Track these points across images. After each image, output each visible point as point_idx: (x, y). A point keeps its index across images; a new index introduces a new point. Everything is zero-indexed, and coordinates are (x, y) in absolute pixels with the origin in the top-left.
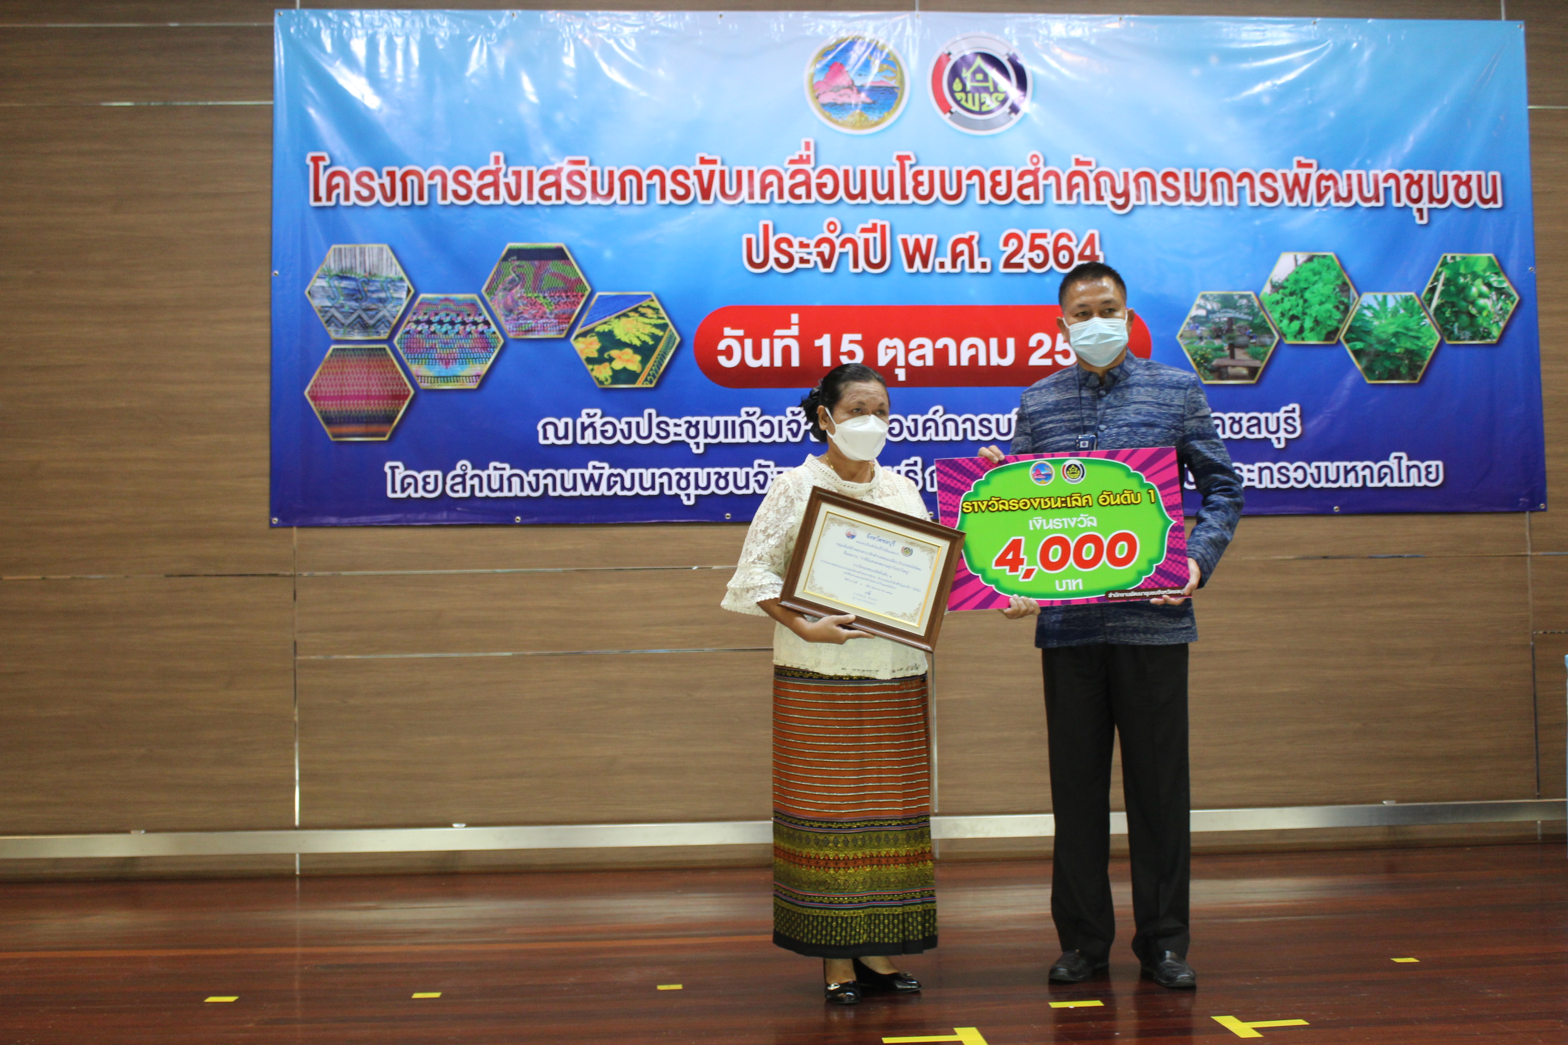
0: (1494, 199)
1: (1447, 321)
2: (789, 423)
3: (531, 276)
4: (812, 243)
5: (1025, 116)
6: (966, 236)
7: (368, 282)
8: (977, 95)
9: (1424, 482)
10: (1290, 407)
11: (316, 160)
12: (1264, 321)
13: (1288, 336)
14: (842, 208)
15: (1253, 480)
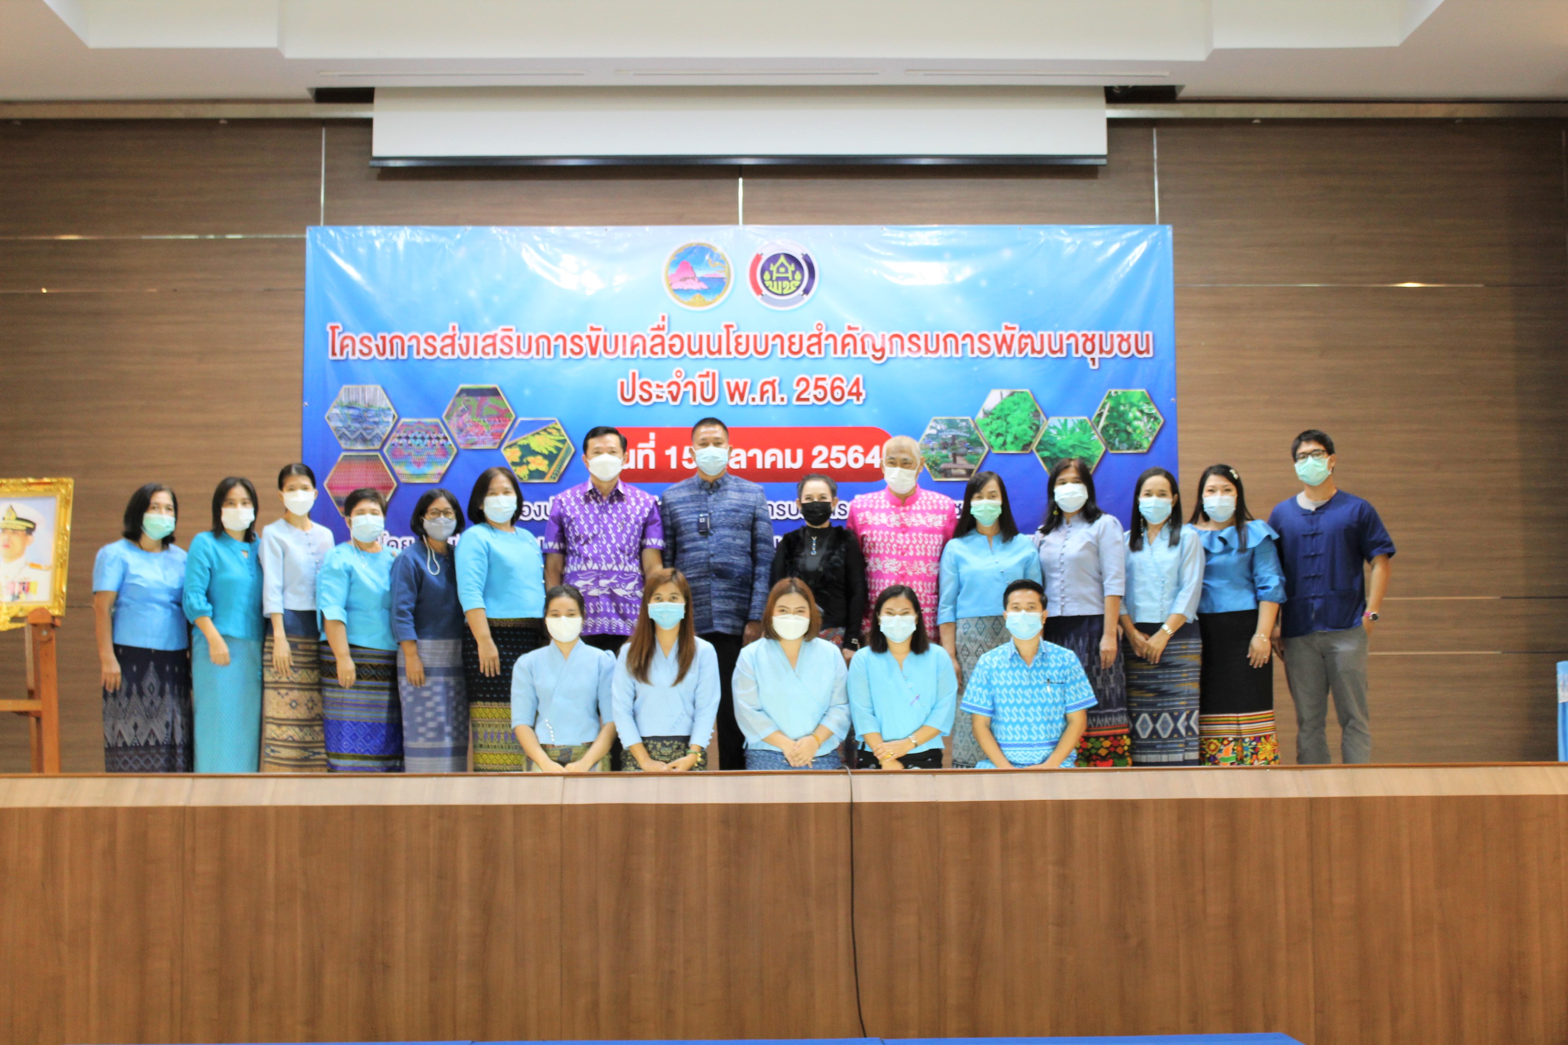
0: (1147, 351)
1: (1111, 437)
3: (476, 407)
4: (665, 384)
5: (814, 296)
6: (771, 380)
7: (367, 411)
8: (780, 283)
11: (333, 328)
12: (978, 437)
13: (995, 448)
14: (686, 360)
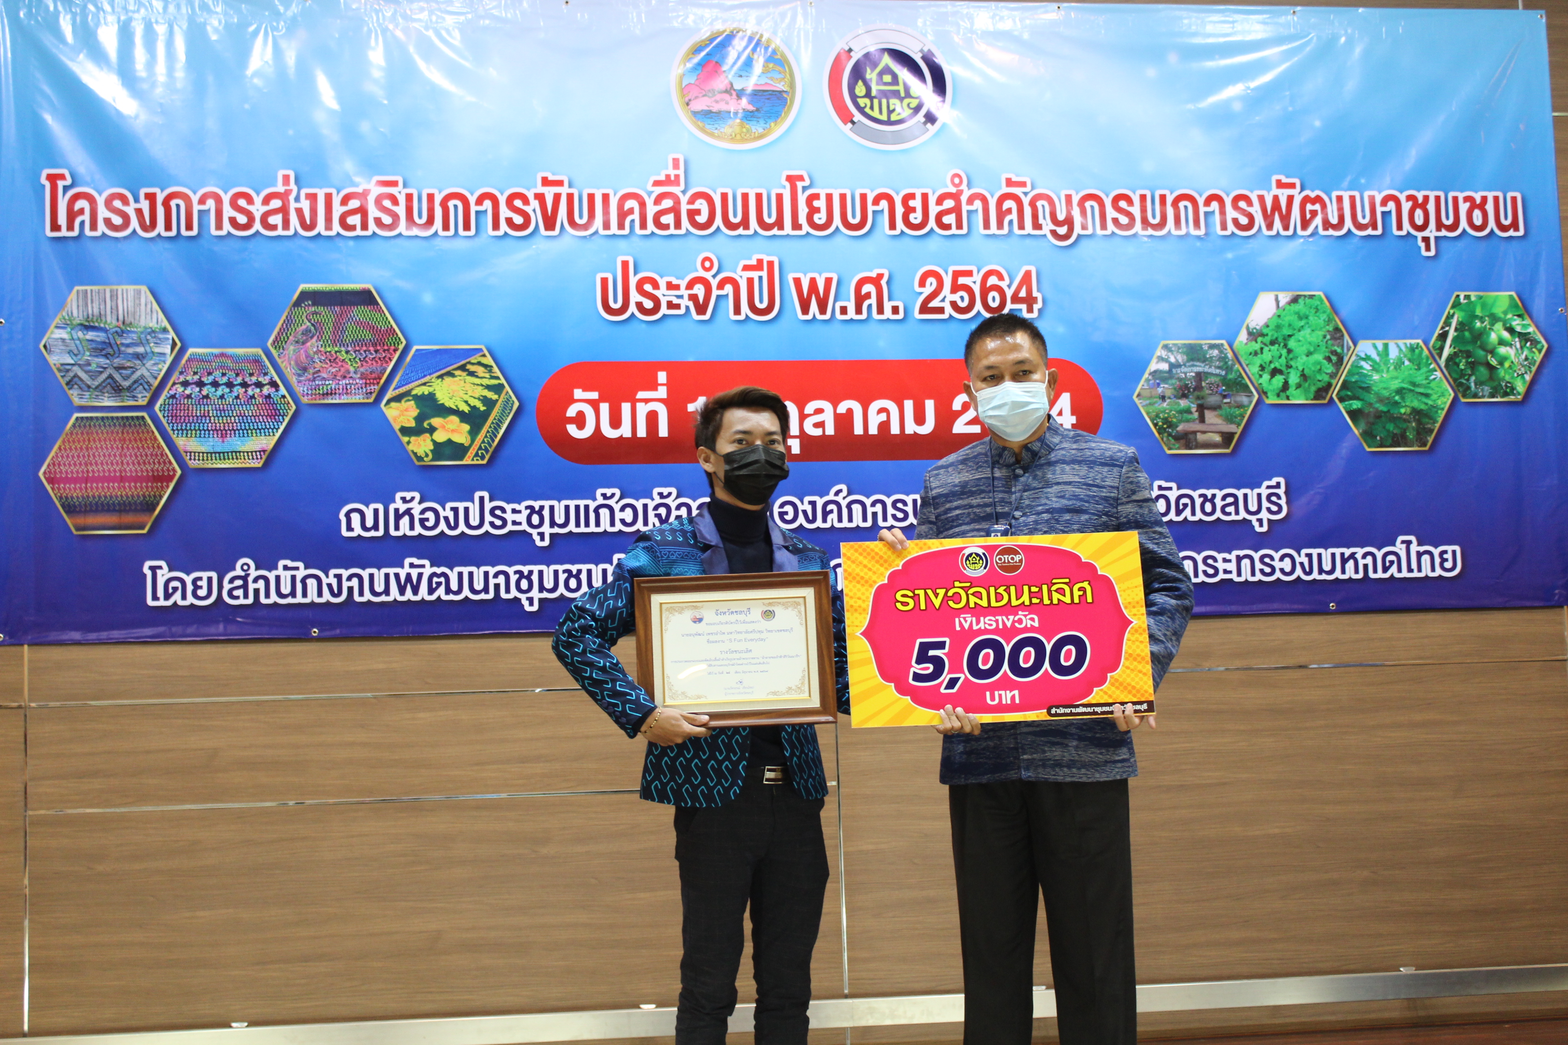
0: (1515, 225)
1: (1462, 374)
2: (656, 508)
3: (331, 325)
4: (683, 284)
5: (944, 125)
6: (873, 274)
7: (121, 333)
8: (884, 101)
9: (1439, 572)
10: (1273, 482)
11: (53, 179)
12: (1240, 376)
13: (1269, 394)
14: (719, 239)
15: (1230, 572)
